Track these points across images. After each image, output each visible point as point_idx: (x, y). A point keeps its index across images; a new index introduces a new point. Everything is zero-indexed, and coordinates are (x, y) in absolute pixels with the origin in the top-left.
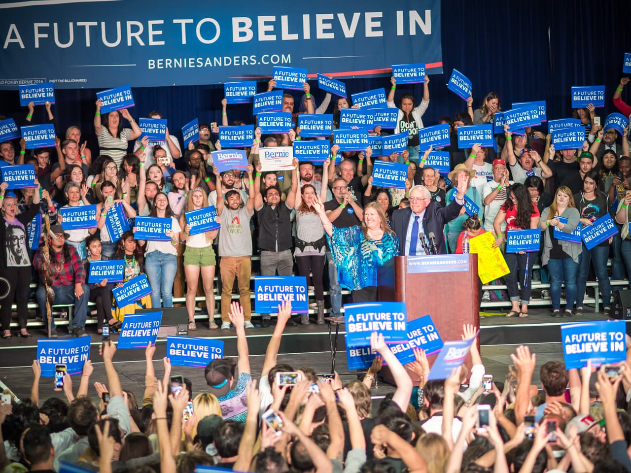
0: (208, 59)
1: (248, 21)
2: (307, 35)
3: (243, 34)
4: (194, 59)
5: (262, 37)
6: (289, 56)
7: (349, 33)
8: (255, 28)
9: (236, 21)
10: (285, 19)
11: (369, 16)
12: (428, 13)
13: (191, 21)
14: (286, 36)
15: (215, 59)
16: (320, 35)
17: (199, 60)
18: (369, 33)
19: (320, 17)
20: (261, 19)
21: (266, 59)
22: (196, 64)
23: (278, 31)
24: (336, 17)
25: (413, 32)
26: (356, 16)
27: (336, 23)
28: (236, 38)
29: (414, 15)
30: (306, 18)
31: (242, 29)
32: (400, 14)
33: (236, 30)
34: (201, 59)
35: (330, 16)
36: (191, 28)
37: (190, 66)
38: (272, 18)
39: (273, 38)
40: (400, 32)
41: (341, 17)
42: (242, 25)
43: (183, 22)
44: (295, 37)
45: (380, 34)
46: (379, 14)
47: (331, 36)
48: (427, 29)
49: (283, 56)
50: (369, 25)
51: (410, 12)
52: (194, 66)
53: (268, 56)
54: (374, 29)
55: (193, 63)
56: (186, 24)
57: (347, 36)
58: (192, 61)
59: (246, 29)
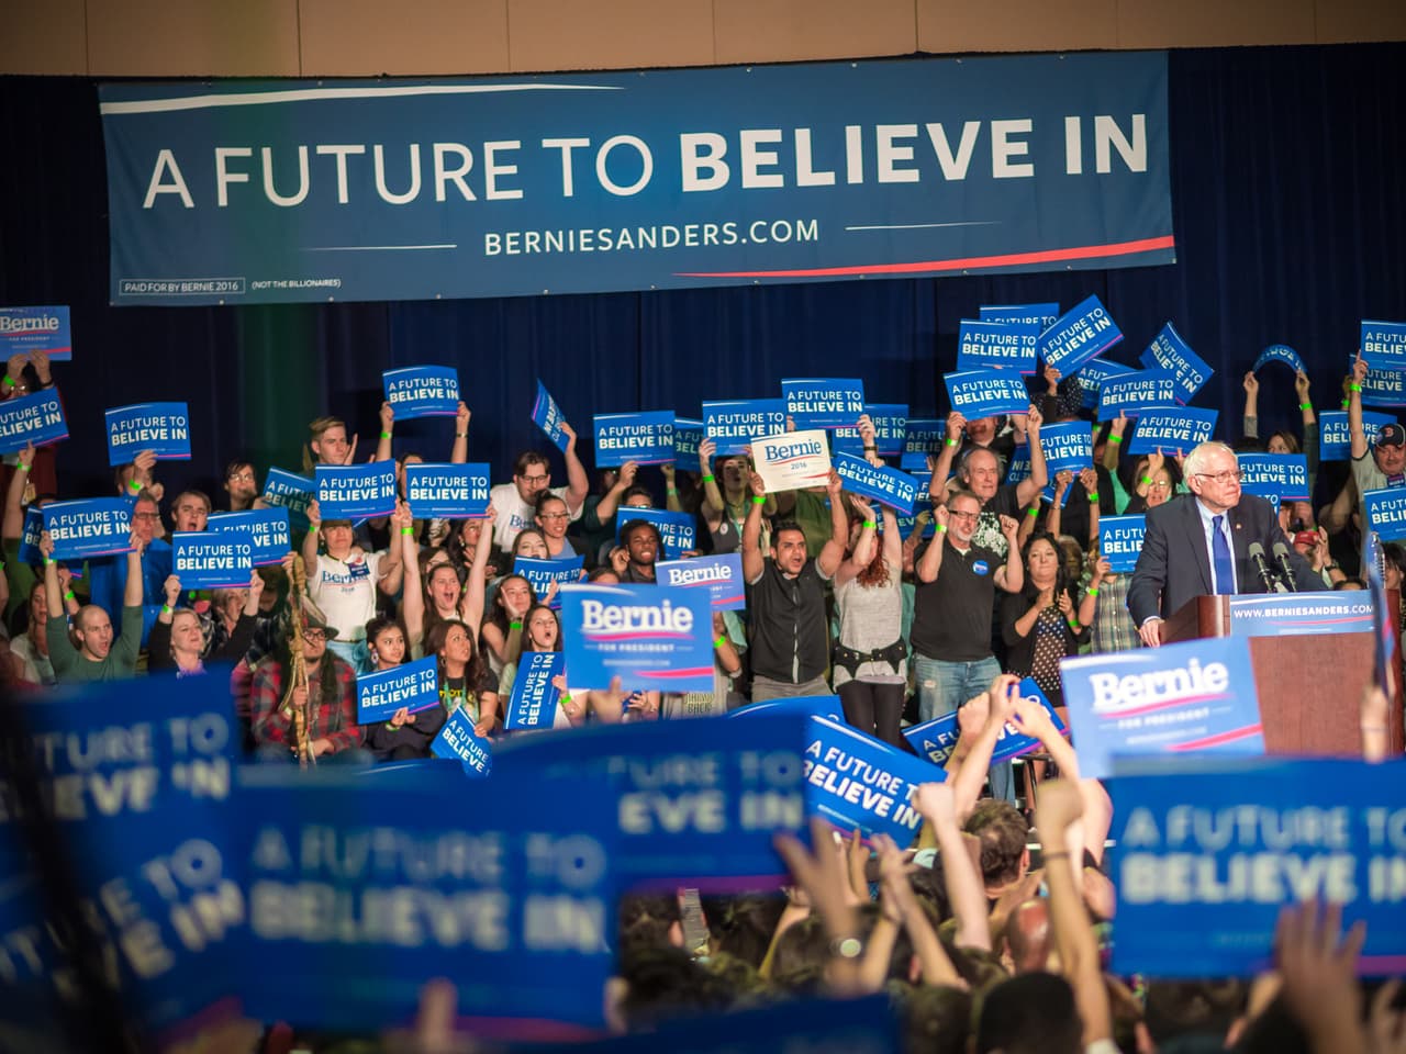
0: (625, 231)
1: (718, 143)
2: (855, 175)
3: (705, 173)
4: (591, 231)
5: (751, 180)
6: (814, 223)
7: (955, 169)
8: (733, 158)
9: (689, 142)
10: (803, 137)
11: (1000, 128)
12: (1139, 121)
13: (585, 142)
14: (807, 177)
15: (642, 231)
16: (887, 175)
17: (604, 235)
18: (1001, 170)
19: (885, 133)
20: (749, 138)
21: (761, 232)
22: (596, 242)
23: (787, 165)
24: (923, 132)
25: (1103, 165)
26: (971, 130)
27: (922, 145)
28: (691, 183)
29: (1106, 127)
30: (853, 134)
31: (704, 162)
32: (1073, 125)
33: (690, 163)
34: (609, 231)
35: (910, 131)
36: (584, 159)
37: (583, 249)
38: (775, 136)
39: (776, 181)
40: (1074, 166)
41: (936, 131)
42: (703, 151)
43: (566, 145)
44: (828, 178)
45: (1027, 170)
46: (1025, 125)
47: (912, 176)
48: (1136, 160)
49: (800, 223)
50: (1001, 149)
51: (1097, 118)
52: (591, 249)
53: (764, 224)
54: (1013, 160)
55: (589, 240)
56: (574, 150)
57: (948, 177)
58: (586, 236)
59: (714, 161)
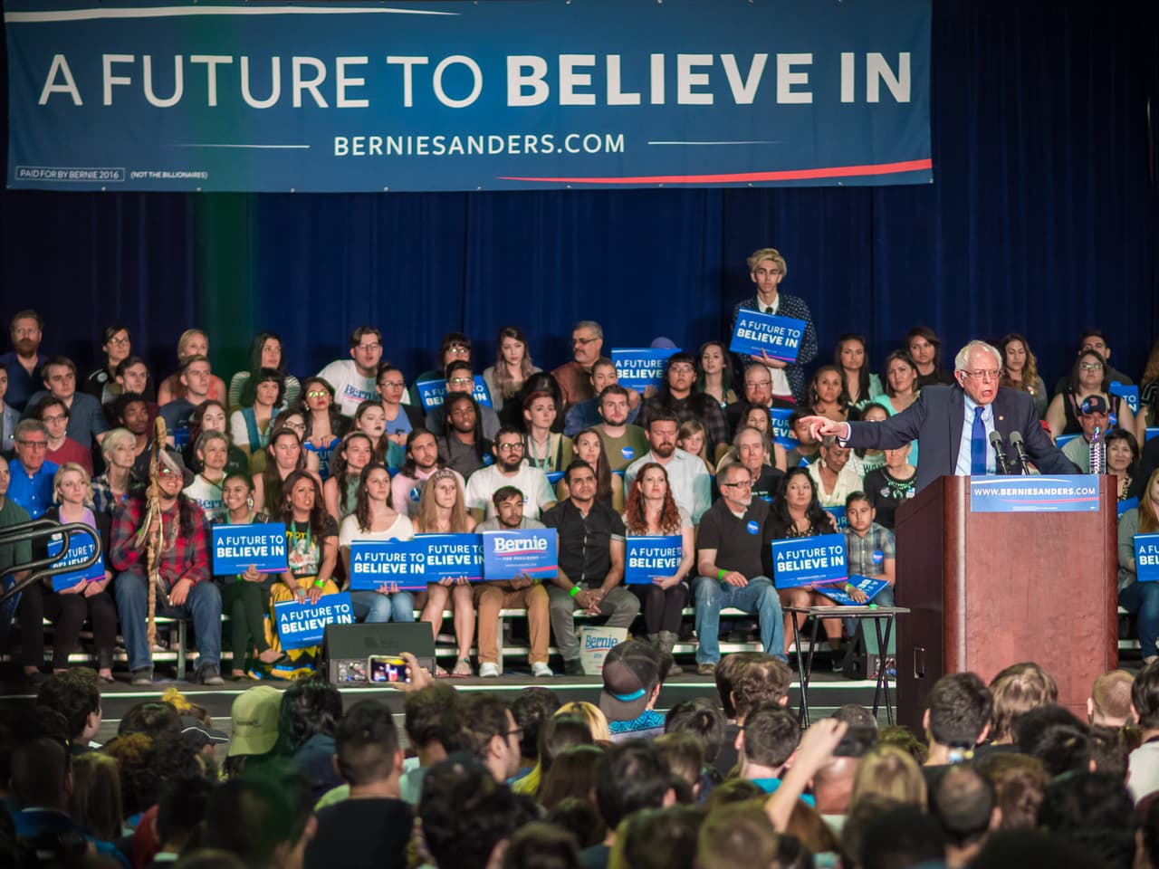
0: (456, 139)
1: (540, 65)
2: (658, 97)
3: (527, 90)
4: (427, 138)
5: (567, 98)
6: (621, 137)
7: (744, 94)
8: (552, 78)
9: (514, 63)
10: (613, 62)
11: (784, 61)
12: (905, 59)
13: (424, 60)
14: (615, 97)
15: (471, 139)
16: (685, 97)
17: (439, 141)
18: (784, 96)
19: (685, 61)
20: (567, 61)
21: (574, 143)
22: (431, 148)
23: (599, 87)
24: (718, 61)
25: (873, 96)
26: (759, 61)
27: (717, 72)
28: (515, 99)
29: (876, 62)
30: (657, 61)
31: (527, 81)
32: (848, 60)
33: (515, 81)
34: (442, 138)
35: (707, 60)
36: (422, 75)
37: (419, 152)
38: (589, 60)
39: (589, 100)
40: (847, 95)
41: (729, 61)
42: (526, 71)
43: (408, 62)
44: (634, 99)
45: (806, 98)
46: (806, 59)
47: (707, 99)
48: (902, 92)
49: (609, 137)
50: (785, 79)
51: (869, 55)
52: (427, 153)
53: (577, 136)
54: (795, 88)
55: (425, 145)
56: (414, 67)
57: (739, 101)
58: (423, 142)
59: (535, 80)
